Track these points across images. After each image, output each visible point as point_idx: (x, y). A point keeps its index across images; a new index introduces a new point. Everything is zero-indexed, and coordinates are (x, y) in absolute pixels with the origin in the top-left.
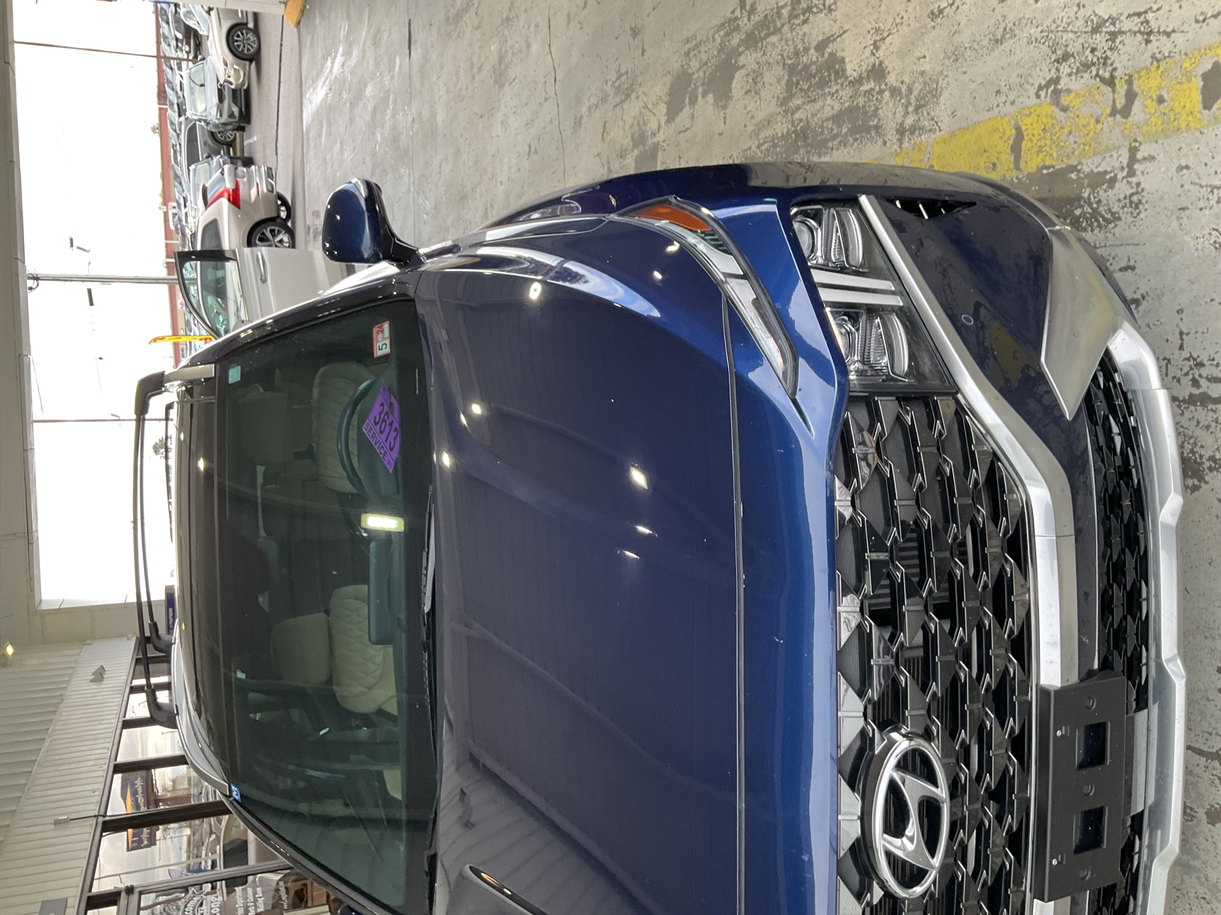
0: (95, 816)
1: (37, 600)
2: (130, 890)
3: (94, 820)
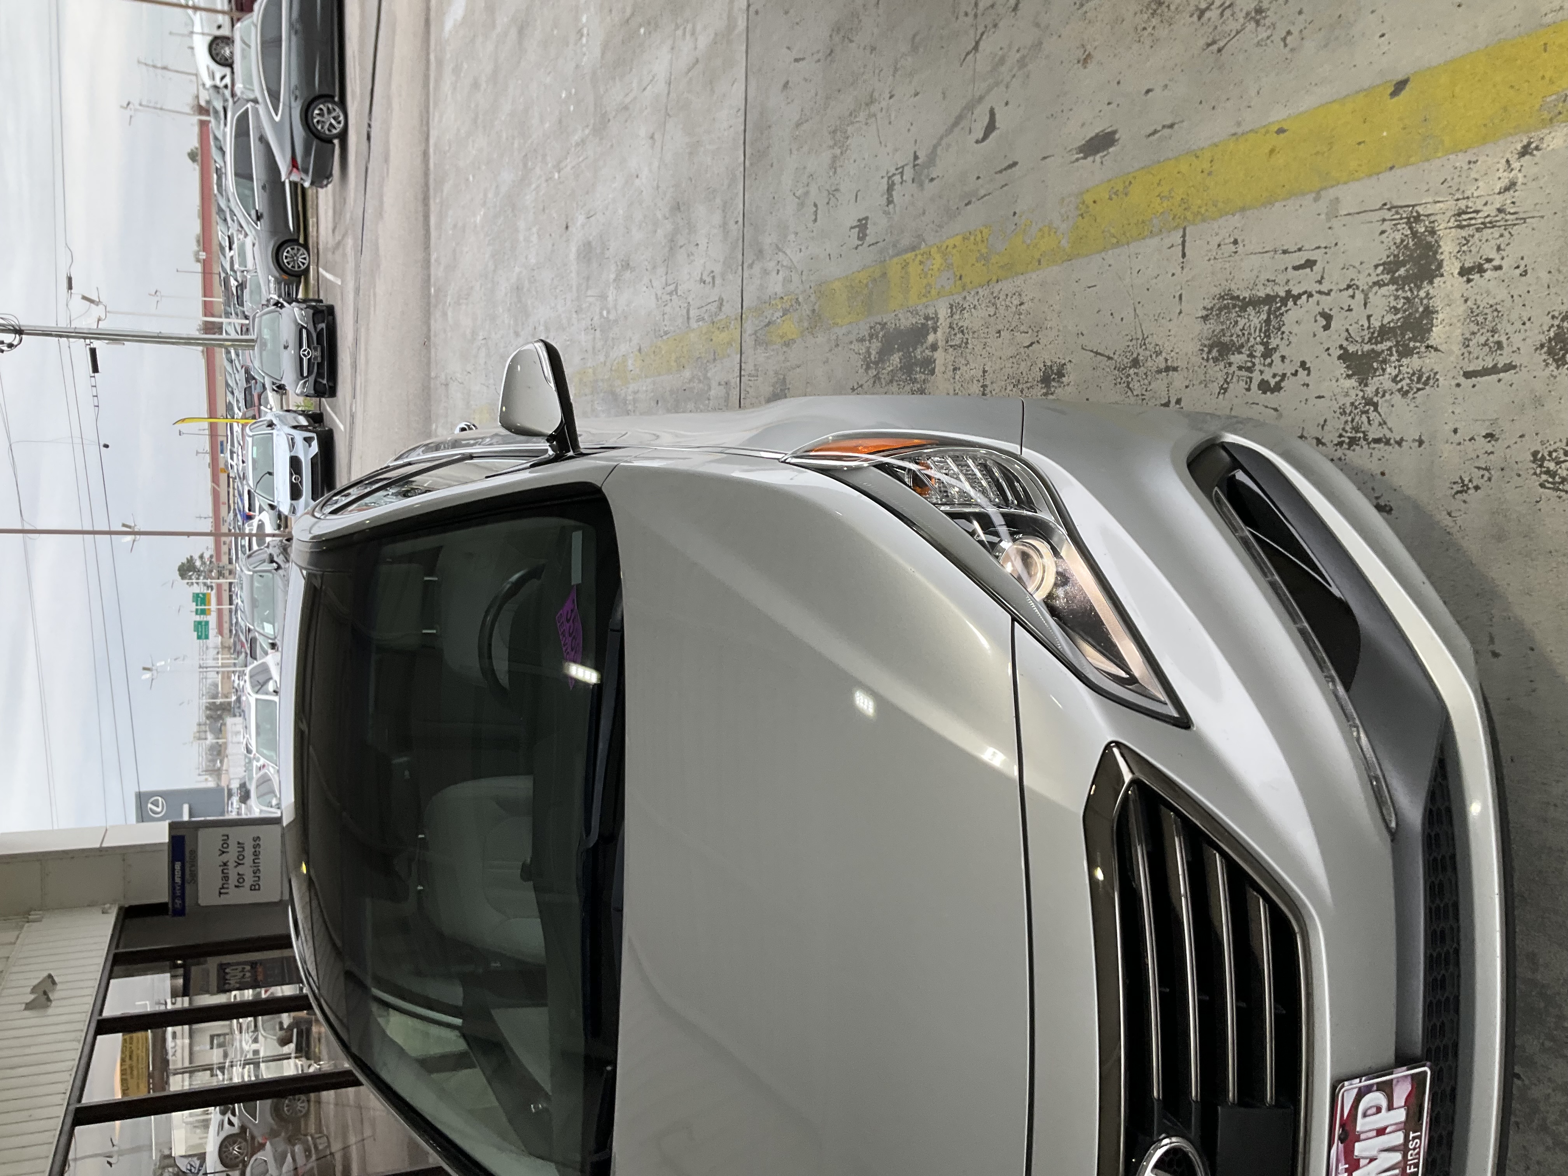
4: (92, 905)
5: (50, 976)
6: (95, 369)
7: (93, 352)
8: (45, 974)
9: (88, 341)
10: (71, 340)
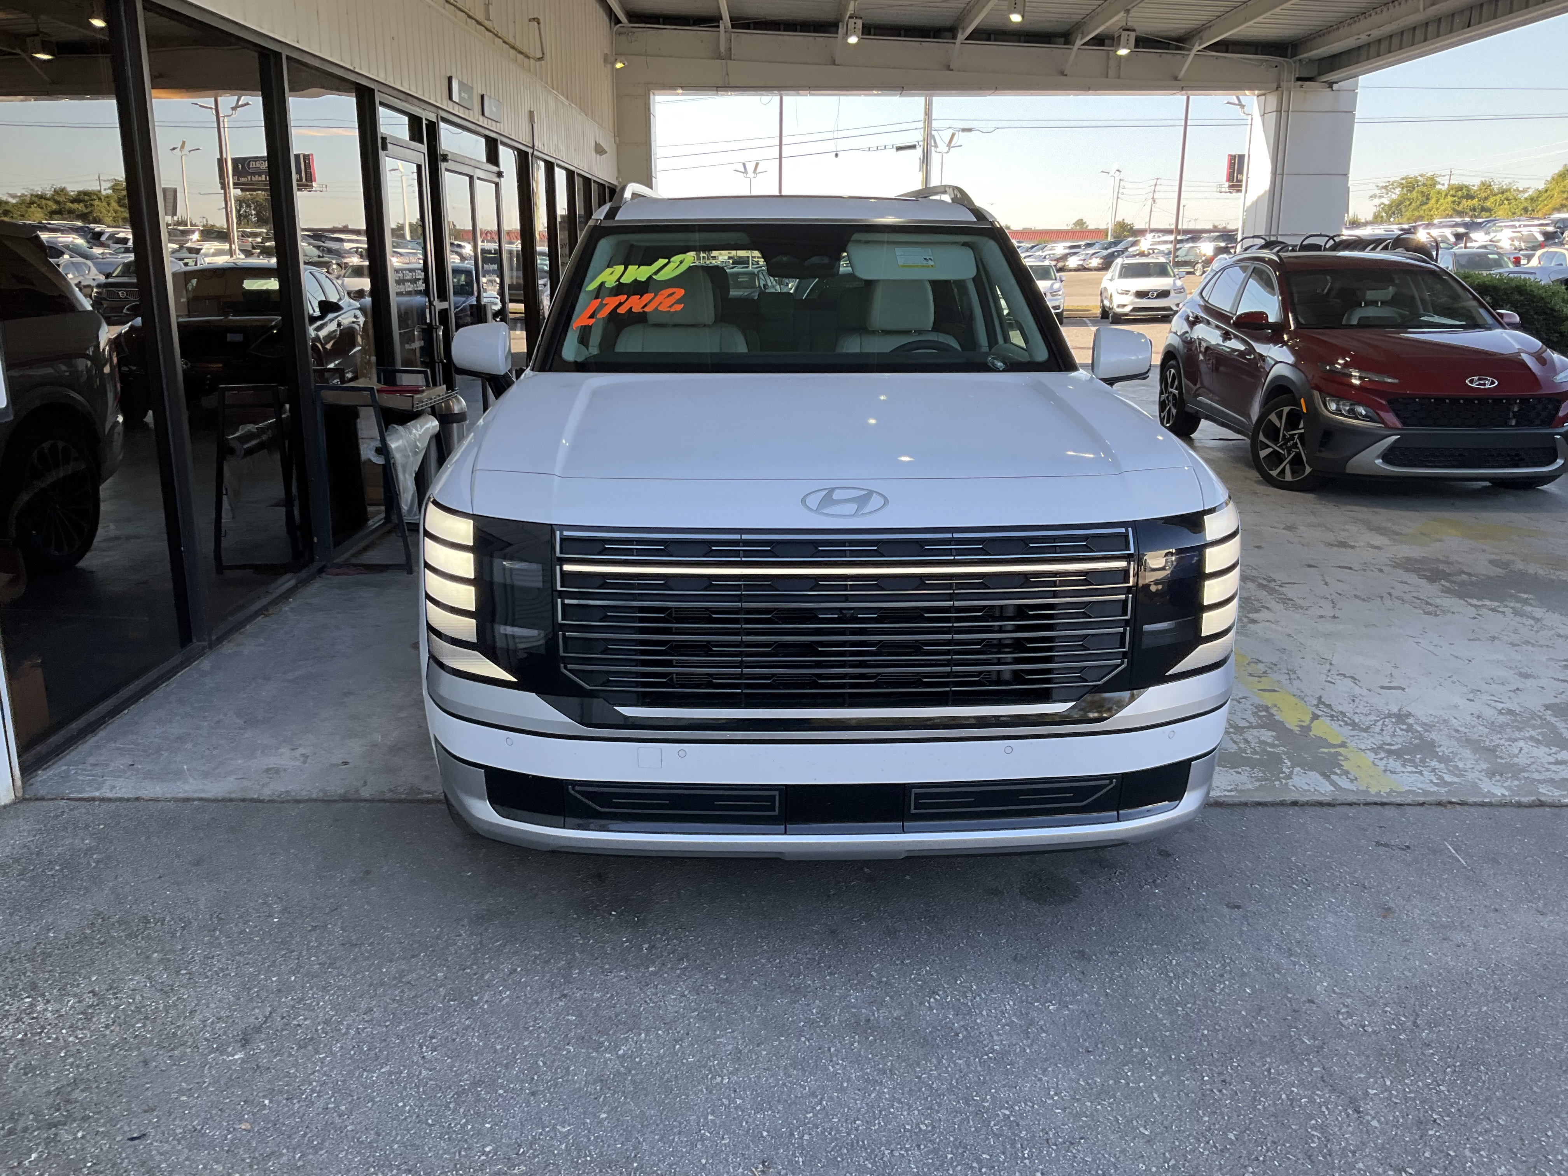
0: (534, 145)
1: (656, 92)
2: (500, 174)
3: (531, 145)
4: (619, 171)
5: (606, 152)
6: (899, 149)
7: (913, 147)
8: (606, 149)
9: (921, 143)
10: (922, 131)
